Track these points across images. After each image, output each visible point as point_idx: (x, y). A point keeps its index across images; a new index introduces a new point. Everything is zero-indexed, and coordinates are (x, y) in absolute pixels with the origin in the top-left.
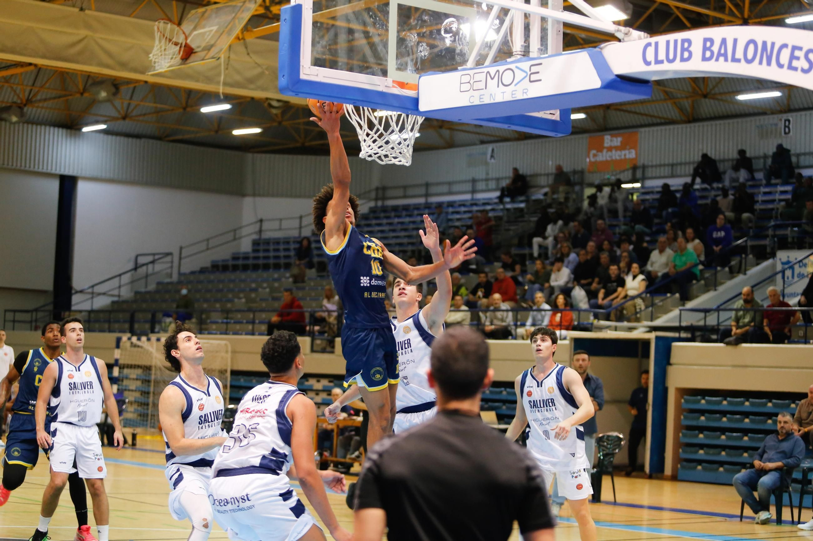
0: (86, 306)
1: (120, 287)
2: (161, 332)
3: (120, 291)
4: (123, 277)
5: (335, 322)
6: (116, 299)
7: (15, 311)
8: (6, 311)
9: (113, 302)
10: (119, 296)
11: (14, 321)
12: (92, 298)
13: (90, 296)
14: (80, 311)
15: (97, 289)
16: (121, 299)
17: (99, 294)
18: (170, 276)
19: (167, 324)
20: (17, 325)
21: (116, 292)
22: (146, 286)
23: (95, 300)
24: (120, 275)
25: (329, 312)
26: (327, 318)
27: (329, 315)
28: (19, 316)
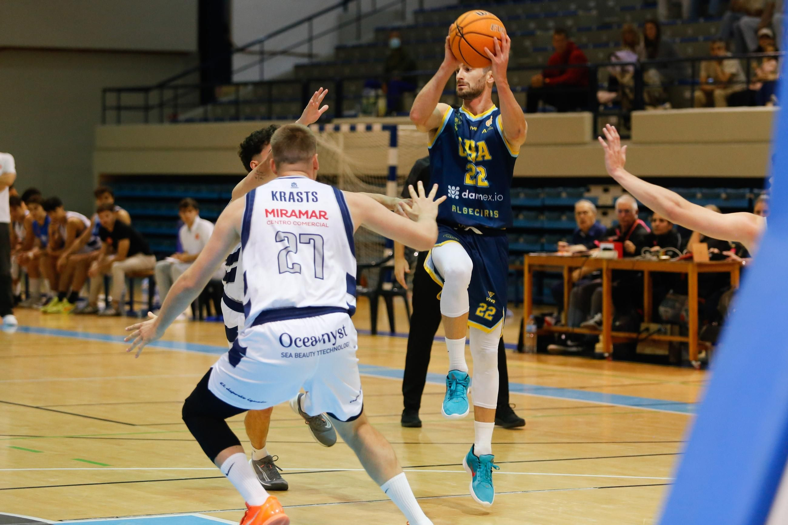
0: (252, 75)
1: (310, 39)
2: (361, 115)
3: (311, 47)
4: (316, 21)
5: (632, 83)
6: (305, 61)
7: (119, 90)
8: (105, 91)
9: (298, 67)
10: (310, 56)
11: (119, 108)
12: (262, 61)
13: (257, 58)
14: (245, 84)
15: (269, 46)
16: (315, 60)
17: (274, 54)
18: (402, 15)
19: (372, 100)
20: (124, 114)
21: (304, 49)
22: (359, 36)
23: (266, 64)
24: (309, 19)
25: (623, 65)
26: (619, 78)
27: (624, 72)
28: (128, 99)
